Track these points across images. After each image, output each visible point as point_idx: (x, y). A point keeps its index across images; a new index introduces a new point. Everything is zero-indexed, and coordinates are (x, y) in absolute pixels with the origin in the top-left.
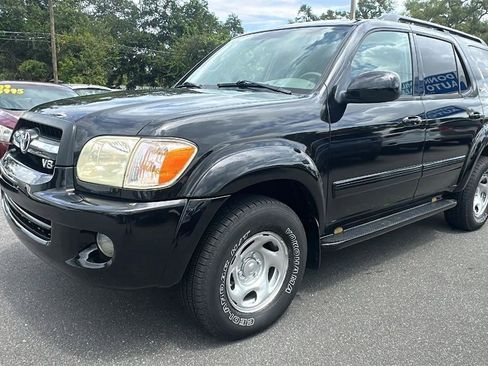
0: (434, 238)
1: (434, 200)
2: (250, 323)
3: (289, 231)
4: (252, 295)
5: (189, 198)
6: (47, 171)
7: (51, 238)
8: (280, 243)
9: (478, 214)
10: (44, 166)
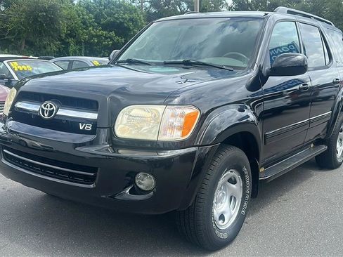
0: (311, 176)
1: (312, 146)
2: (225, 237)
3: (245, 169)
4: (222, 217)
5: (199, 146)
6: (84, 132)
7: (97, 181)
8: (238, 178)
9: (339, 155)
10: (81, 128)
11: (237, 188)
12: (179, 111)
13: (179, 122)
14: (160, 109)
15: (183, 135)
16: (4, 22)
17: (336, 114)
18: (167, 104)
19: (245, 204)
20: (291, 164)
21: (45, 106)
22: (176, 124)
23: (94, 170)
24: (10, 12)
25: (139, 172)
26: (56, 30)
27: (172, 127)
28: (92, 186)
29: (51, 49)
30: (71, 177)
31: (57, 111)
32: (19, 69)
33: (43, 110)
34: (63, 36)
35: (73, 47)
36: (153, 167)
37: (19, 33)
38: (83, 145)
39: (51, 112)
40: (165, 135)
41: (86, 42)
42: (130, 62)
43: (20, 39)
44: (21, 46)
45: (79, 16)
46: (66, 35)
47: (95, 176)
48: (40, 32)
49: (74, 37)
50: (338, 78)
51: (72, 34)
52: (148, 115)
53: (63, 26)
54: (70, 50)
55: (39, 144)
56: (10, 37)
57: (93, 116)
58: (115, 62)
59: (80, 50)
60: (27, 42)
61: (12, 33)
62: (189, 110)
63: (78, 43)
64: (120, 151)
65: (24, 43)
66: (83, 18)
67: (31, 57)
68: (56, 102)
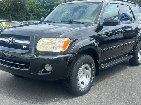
0: (127, 68)
1: (126, 56)
2: (83, 90)
3: (92, 63)
4: (82, 83)
5: (70, 54)
6: (25, 49)
7: (30, 68)
8: (89, 67)
9: (139, 60)
10: (24, 47)
11: (89, 71)
12: (62, 40)
13: (62, 44)
14: (54, 39)
15: (63, 50)
16: (2, 7)
17: (137, 42)
18: (57, 38)
19: (93, 78)
20: (115, 62)
21: (10, 39)
22: (61, 45)
23: (29, 63)
24: (5, 2)
25: (46, 64)
26: (24, 10)
27: (59, 46)
28: (28, 70)
29: (23, 18)
30: (20, 67)
31: (15, 41)
32: (6, 26)
33: (9, 41)
34: (28, 12)
35: (32, 17)
36: (52, 62)
37: (9, 11)
38: (24, 54)
39: (12, 42)
40: (56, 49)
41: (37, 15)
42: (48, 22)
43: (9, 14)
44: (9, 17)
45: (34, 3)
46: (29, 12)
47: (29, 66)
48: (18, 11)
49: (32, 12)
50: (138, 27)
51: (31, 11)
52: (50, 42)
53: (27, 8)
54: (31, 18)
55: (10, 55)
56: (5, 13)
57: (28, 42)
58: (42, 22)
59: (35, 18)
60: (12, 15)
61: (5, 11)
62: (66, 40)
63: (34, 15)
64: (39, 56)
65: (11, 15)
66: (36, 4)
67: (14, 21)
68: (14, 38)
